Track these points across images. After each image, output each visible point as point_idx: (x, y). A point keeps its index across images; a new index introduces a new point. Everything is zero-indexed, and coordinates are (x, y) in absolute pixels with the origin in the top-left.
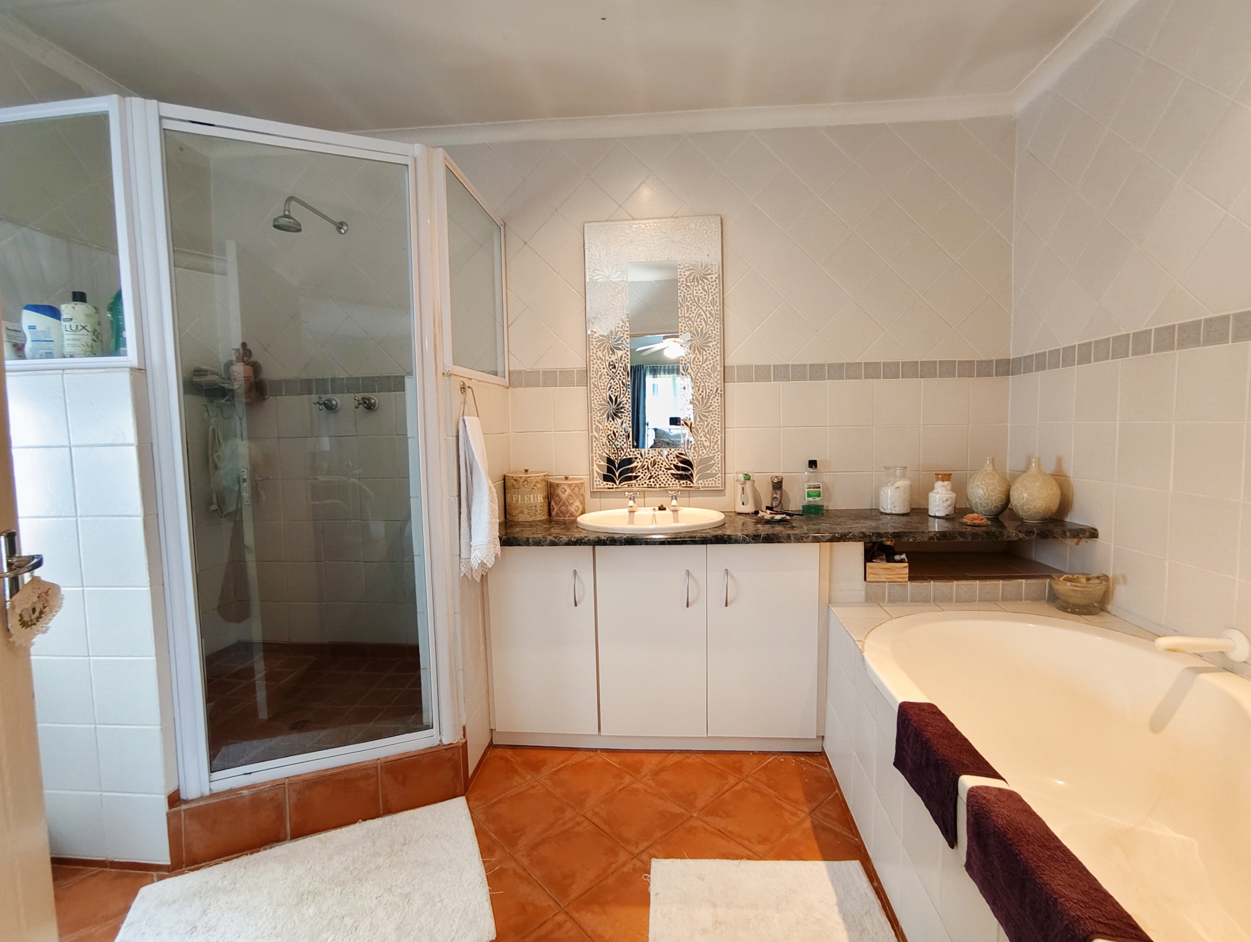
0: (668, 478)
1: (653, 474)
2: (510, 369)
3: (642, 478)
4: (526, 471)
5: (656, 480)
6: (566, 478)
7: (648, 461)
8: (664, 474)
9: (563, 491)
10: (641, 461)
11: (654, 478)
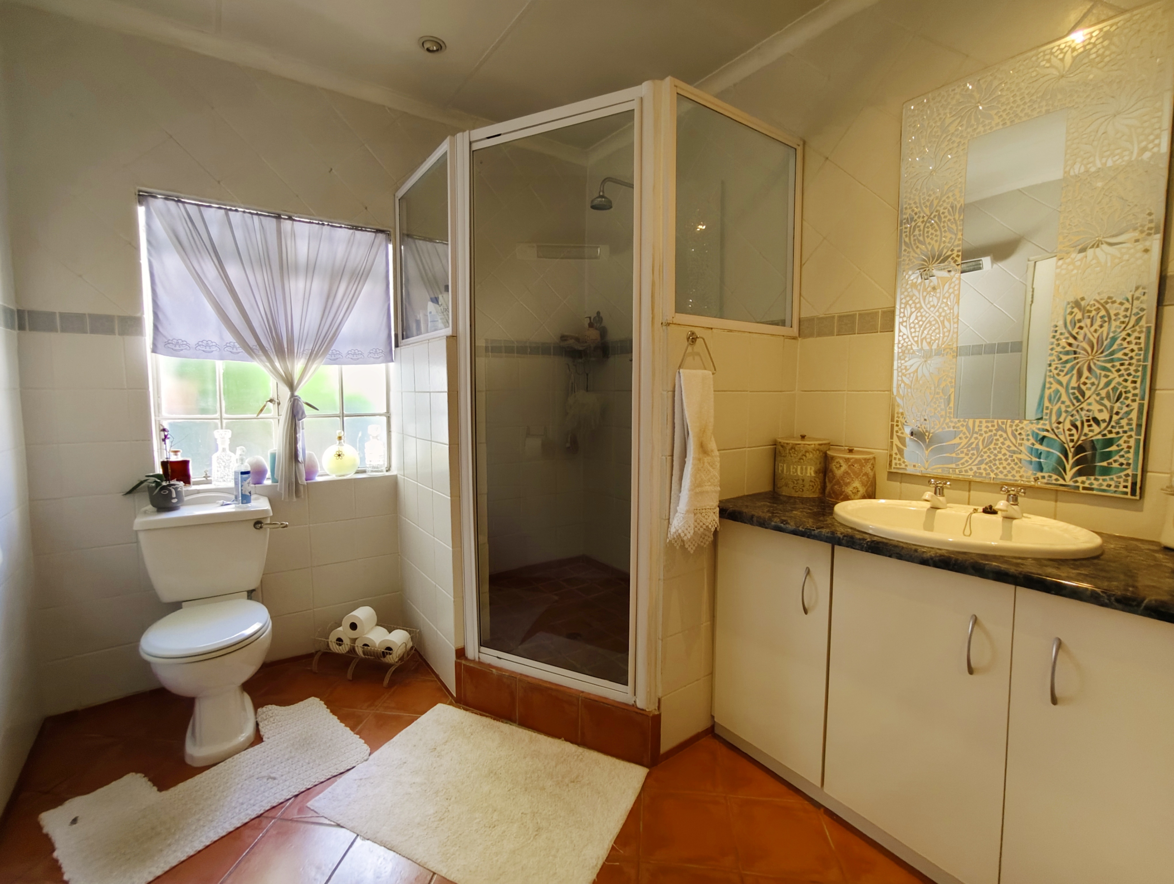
0: (1012, 465)
1: (985, 456)
2: (802, 316)
3: (967, 461)
4: (803, 437)
5: (990, 467)
6: (851, 451)
7: (979, 437)
8: (1006, 460)
9: (838, 466)
10: (966, 437)
11: (987, 464)
